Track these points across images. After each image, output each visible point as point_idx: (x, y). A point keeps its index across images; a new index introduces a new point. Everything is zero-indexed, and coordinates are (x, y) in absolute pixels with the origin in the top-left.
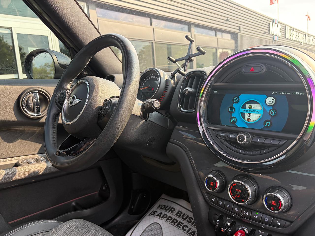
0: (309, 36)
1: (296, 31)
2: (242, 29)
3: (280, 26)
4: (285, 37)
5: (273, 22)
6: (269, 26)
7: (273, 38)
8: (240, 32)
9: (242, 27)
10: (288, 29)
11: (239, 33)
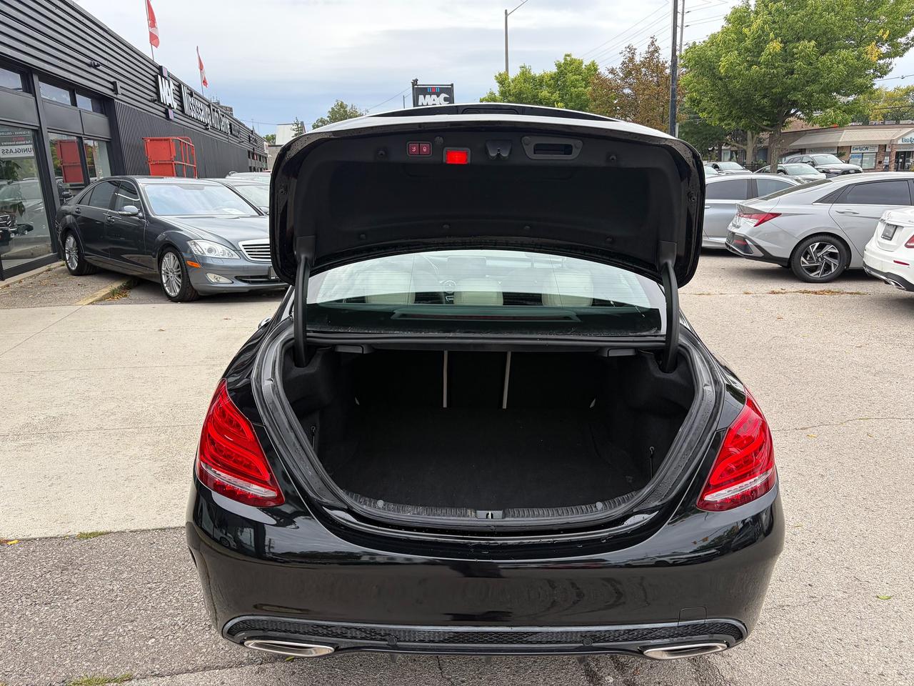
0: (216, 109)
1: (197, 97)
2: (120, 90)
3: (172, 87)
4: (183, 111)
5: (162, 76)
6: (157, 82)
7: (166, 113)
8: (115, 96)
9: (119, 84)
10: (185, 92)
11: (115, 100)
